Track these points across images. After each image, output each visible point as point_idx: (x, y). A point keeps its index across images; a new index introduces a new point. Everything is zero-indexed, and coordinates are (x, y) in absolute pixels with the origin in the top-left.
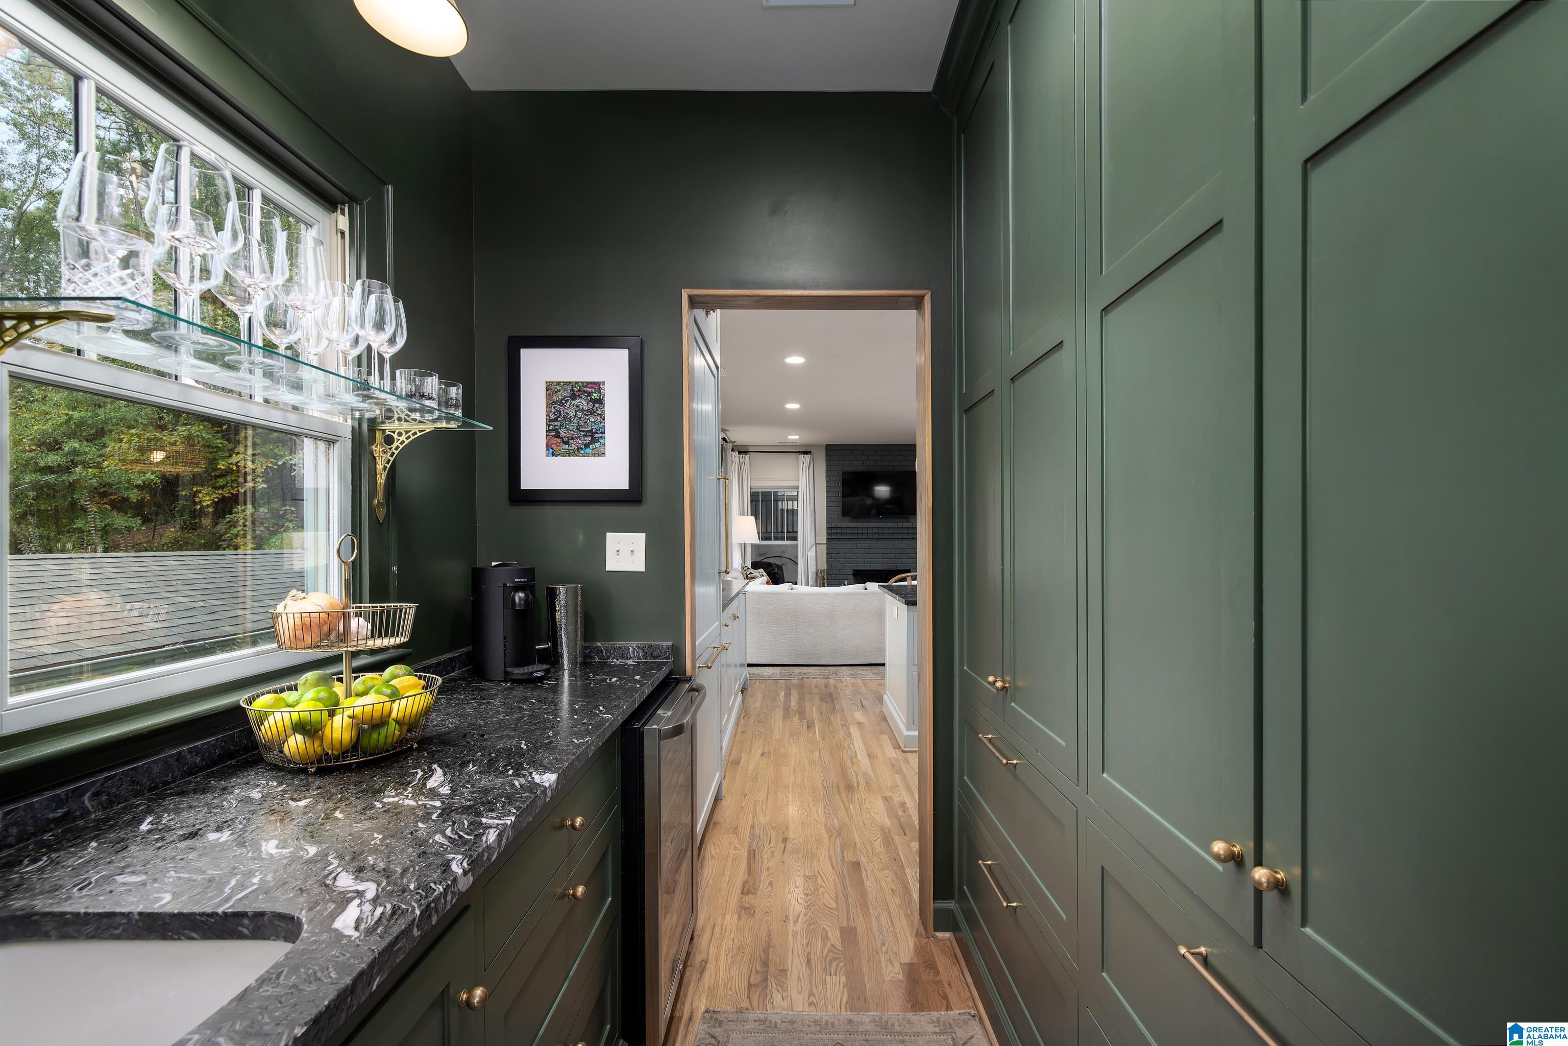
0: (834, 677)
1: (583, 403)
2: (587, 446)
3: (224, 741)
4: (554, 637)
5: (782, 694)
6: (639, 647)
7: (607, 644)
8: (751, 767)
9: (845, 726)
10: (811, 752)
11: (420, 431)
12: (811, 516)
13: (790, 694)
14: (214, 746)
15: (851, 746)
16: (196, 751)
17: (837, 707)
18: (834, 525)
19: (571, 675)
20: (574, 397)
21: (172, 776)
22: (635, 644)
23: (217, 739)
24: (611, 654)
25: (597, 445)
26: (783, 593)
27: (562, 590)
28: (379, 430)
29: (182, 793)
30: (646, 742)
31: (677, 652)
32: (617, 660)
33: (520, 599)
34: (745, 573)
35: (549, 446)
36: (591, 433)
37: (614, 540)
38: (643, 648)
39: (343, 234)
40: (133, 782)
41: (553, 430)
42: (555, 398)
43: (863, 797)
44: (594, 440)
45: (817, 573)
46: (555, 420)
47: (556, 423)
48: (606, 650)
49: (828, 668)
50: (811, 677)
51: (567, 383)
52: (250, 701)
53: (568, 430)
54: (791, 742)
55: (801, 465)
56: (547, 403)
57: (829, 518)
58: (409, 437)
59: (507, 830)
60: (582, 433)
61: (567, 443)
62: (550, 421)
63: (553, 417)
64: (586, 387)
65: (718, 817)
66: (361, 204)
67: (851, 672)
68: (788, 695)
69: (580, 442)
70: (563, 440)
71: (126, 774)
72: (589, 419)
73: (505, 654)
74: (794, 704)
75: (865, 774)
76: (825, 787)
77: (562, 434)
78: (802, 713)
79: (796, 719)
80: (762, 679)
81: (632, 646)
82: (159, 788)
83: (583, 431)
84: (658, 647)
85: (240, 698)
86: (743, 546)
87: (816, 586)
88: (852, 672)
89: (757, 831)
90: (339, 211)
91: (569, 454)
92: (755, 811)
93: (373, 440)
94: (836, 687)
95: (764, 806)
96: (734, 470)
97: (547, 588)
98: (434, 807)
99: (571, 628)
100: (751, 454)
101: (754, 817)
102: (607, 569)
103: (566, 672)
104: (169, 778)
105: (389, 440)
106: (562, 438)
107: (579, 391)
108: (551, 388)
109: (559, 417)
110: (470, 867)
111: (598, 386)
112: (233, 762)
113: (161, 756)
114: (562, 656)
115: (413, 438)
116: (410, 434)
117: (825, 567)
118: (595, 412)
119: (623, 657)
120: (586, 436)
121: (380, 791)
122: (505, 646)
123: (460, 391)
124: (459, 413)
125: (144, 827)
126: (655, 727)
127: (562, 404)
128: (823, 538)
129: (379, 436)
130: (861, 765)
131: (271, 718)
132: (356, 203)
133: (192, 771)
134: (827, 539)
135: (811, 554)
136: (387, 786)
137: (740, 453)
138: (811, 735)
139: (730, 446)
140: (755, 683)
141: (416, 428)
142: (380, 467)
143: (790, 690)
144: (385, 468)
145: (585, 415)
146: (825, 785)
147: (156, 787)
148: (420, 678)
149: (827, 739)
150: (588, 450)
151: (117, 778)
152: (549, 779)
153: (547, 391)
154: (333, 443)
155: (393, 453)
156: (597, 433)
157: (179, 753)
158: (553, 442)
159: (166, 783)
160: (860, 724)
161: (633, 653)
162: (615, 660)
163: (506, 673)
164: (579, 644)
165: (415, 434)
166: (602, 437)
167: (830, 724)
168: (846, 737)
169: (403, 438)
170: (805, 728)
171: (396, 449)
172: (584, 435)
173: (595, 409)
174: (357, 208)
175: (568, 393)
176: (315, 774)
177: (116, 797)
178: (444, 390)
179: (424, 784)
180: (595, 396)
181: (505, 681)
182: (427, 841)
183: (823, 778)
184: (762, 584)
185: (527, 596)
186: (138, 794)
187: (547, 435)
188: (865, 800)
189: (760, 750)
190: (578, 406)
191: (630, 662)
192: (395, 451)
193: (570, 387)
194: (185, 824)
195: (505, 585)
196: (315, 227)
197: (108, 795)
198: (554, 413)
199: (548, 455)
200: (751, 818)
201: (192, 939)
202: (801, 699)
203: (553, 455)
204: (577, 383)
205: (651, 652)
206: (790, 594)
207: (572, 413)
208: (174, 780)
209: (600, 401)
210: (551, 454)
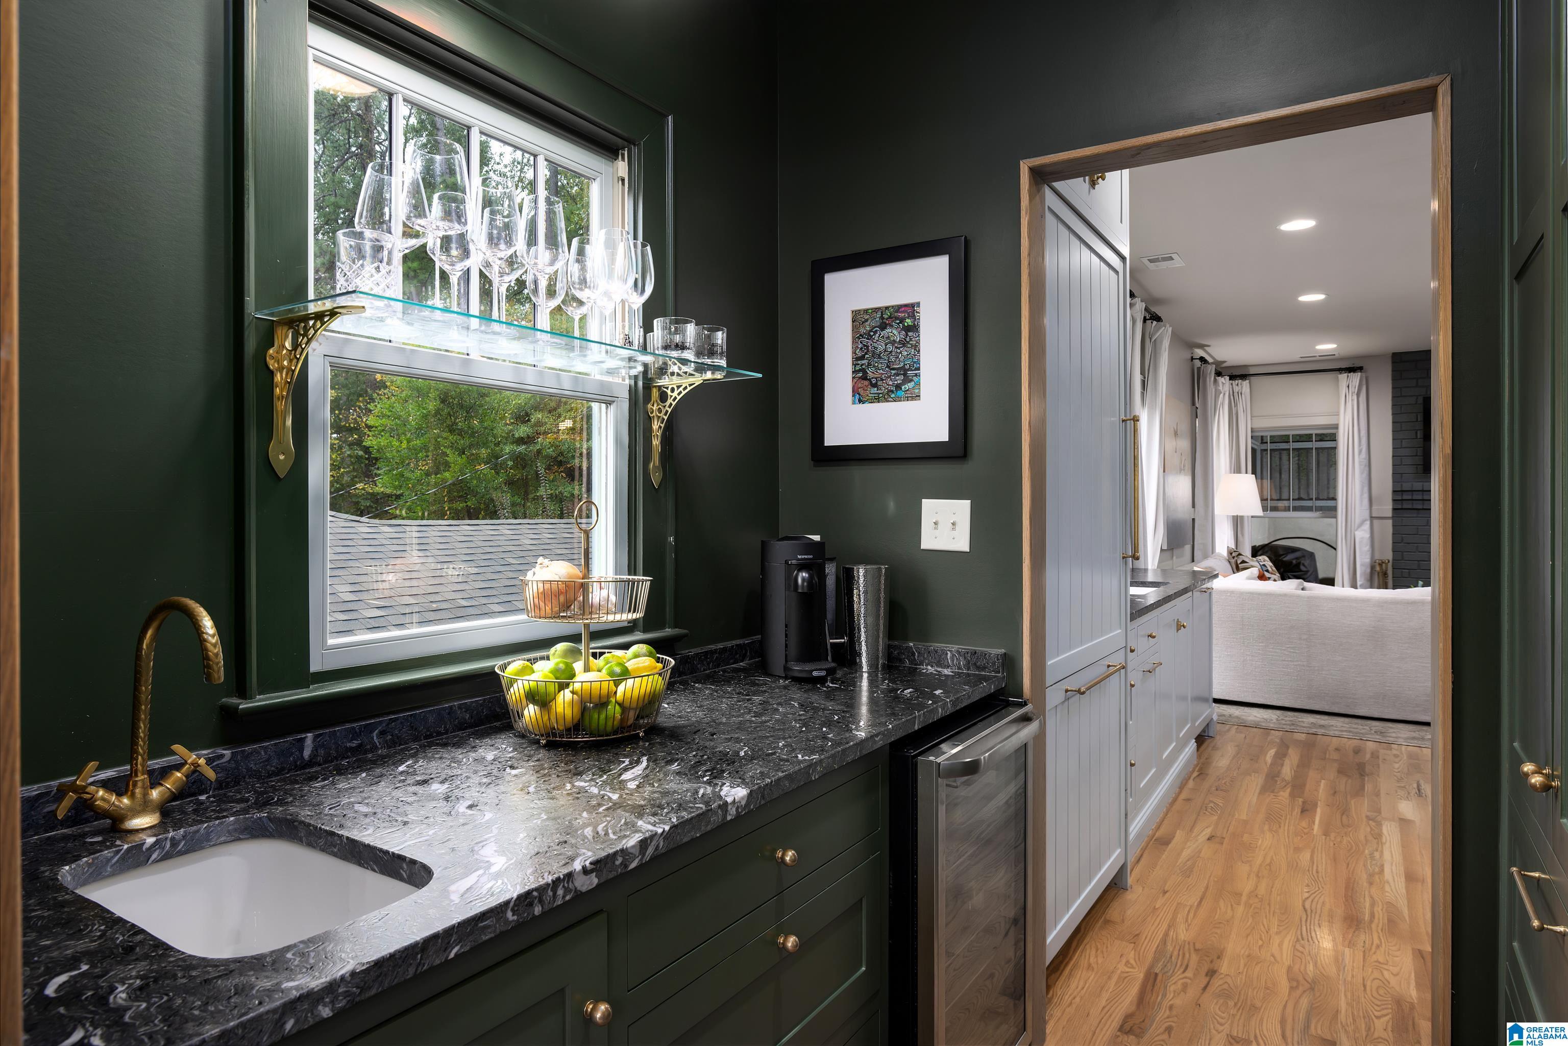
0: (1378, 737)
1: (895, 333)
2: (898, 387)
3: (491, 702)
4: (851, 631)
5: (1272, 752)
6: (959, 652)
7: (920, 646)
8: (1186, 854)
9: (1375, 819)
10: (1297, 850)
11: (690, 385)
12: (1362, 473)
13: (1285, 755)
14: (481, 705)
15: (1377, 855)
16: (466, 708)
17: (1368, 787)
18: (1407, 486)
19: (871, 682)
20: (883, 327)
21: (445, 727)
22: (955, 648)
23: (484, 700)
24: (925, 659)
25: (911, 385)
26: (1285, 595)
27: (861, 572)
28: (655, 386)
29: (445, 745)
30: (920, 777)
31: (1010, 663)
32: (932, 666)
33: (803, 579)
34: (1233, 561)
35: (855, 391)
36: (904, 371)
37: (931, 508)
38: (964, 655)
39: (623, 180)
40: (412, 727)
41: (859, 371)
42: (862, 331)
43: (1376, 941)
44: (907, 380)
45: (1373, 568)
46: (862, 358)
47: (863, 362)
48: (919, 653)
49: (1369, 722)
50: (1331, 733)
51: (876, 310)
52: (504, 668)
53: (877, 368)
54: (1266, 827)
55: (1343, 390)
56: (853, 337)
57: (1397, 475)
58: (681, 392)
59: (656, 838)
60: (893, 372)
61: (875, 385)
62: (856, 359)
63: (859, 354)
64: (897, 311)
65: (1114, 912)
66: (639, 145)
67: (1414, 734)
68: (1281, 756)
69: (891, 383)
70: (871, 382)
71: (406, 719)
72: (901, 353)
73: (786, 646)
74: (1287, 771)
75: (1390, 907)
76: (1306, 910)
77: (870, 375)
78: (1298, 786)
79: (1285, 794)
80: (1244, 725)
81: (951, 651)
82: (433, 737)
83: (894, 369)
84: (984, 655)
85: (496, 663)
86: (1237, 522)
87: (1371, 587)
88: (1416, 735)
89: (1170, 947)
90: (620, 157)
91: (877, 399)
92: (1174, 918)
93: (647, 398)
94: (1375, 755)
95: (1191, 915)
96: (1223, 404)
97: (843, 568)
98: (610, 798)
99: (870, 620)
100: (1252, 378)
101: (1169, 927)
102: (922, 547)
103: (865, 675)
104: (442, 730)
105: (663, 397)
106: (870, 380)
107: (890, 317)
108: (858, 318)
109: (866, 354)
110: (593, 866)
111: (911, 309)
112: (497, 724)
113: (436, 707)
114: (860, 655)
115: (684, 393)
116: (681, 389)
117: (1389, 555)
118: (908, 342)
119: (939, 664)
120: (897, 375)
121: (580, 774)
122: (786, 636)
123: (725, 335)
124: (723, 363)
125: (401, 768)
126: (932, 758)
127: (870, 337)
128: (1387, 508)
129: (655, 393)
130: (1387, 888)
131: (515, 685)
132: (635, 145)
133: (462, 726)
134: (1394, 509)
135: (1362, 534)
136: (589, 771)
137: (1232, 378)
138: (1304, 824)
139: (1211, 369)
140: (1229, 730)
141: (686, 382)
142: (655, 426)
143: (1288, 747)
144: (660, 427)
145: (897, 348)
146: (1307, 905)
147: (431, 736)
148: (658, 660)
149: (1333, 835)
150: (900, 393)
151: (399, 722)
152: (741, 793)
153: (853, 322)
154: (610, 404)
155: (667, 411)
156: (910, 370)
157: (451, 707)
158: (860, 385)
159: (439, 734)
160: (1404, 822)
161: (953, 661)
162: (929, 667)
163: (786, 669)
164: (881, 642)
165: (685, 388)
166: (916, 375)
167: (1345, 811)
168: (1370, 838)
169: (675, 394)
170: (1297, 810)
171: (670, 407)
172: (895, 374)
173: (908, 339)
174: (635, 150)
175: (877, 321)
176: (545, 746)
177: (398, 738)
178: (709, 337)
179: (621, 775)
180: (909, 322)
181: (786, 678)
182: (577, 831)
183: (1306, 895)
184: (1249, 578)
185: (811, 577)
186: (416, 739)
187: (853, 378)
188: (1378, 947)
189: (1208, 832)
190: (888, 338)
191: (947, 672)
192: (668, 409)
193: (879, 315)
194: (427, 772)
195: (786, 562)
196: (598, 179)
197: (392, 735)
198: (861, 348)
199: (854, 403)
200: (1165, 927)
201: (374, 870)
202: (1304, 764)
203: (860, 401)
204: (887, 308)
205: (974, 660)
206: (1298, 596)
207: (881, 347)
208: (446, 733)
209: (915, 328)
210: (857, 401)
